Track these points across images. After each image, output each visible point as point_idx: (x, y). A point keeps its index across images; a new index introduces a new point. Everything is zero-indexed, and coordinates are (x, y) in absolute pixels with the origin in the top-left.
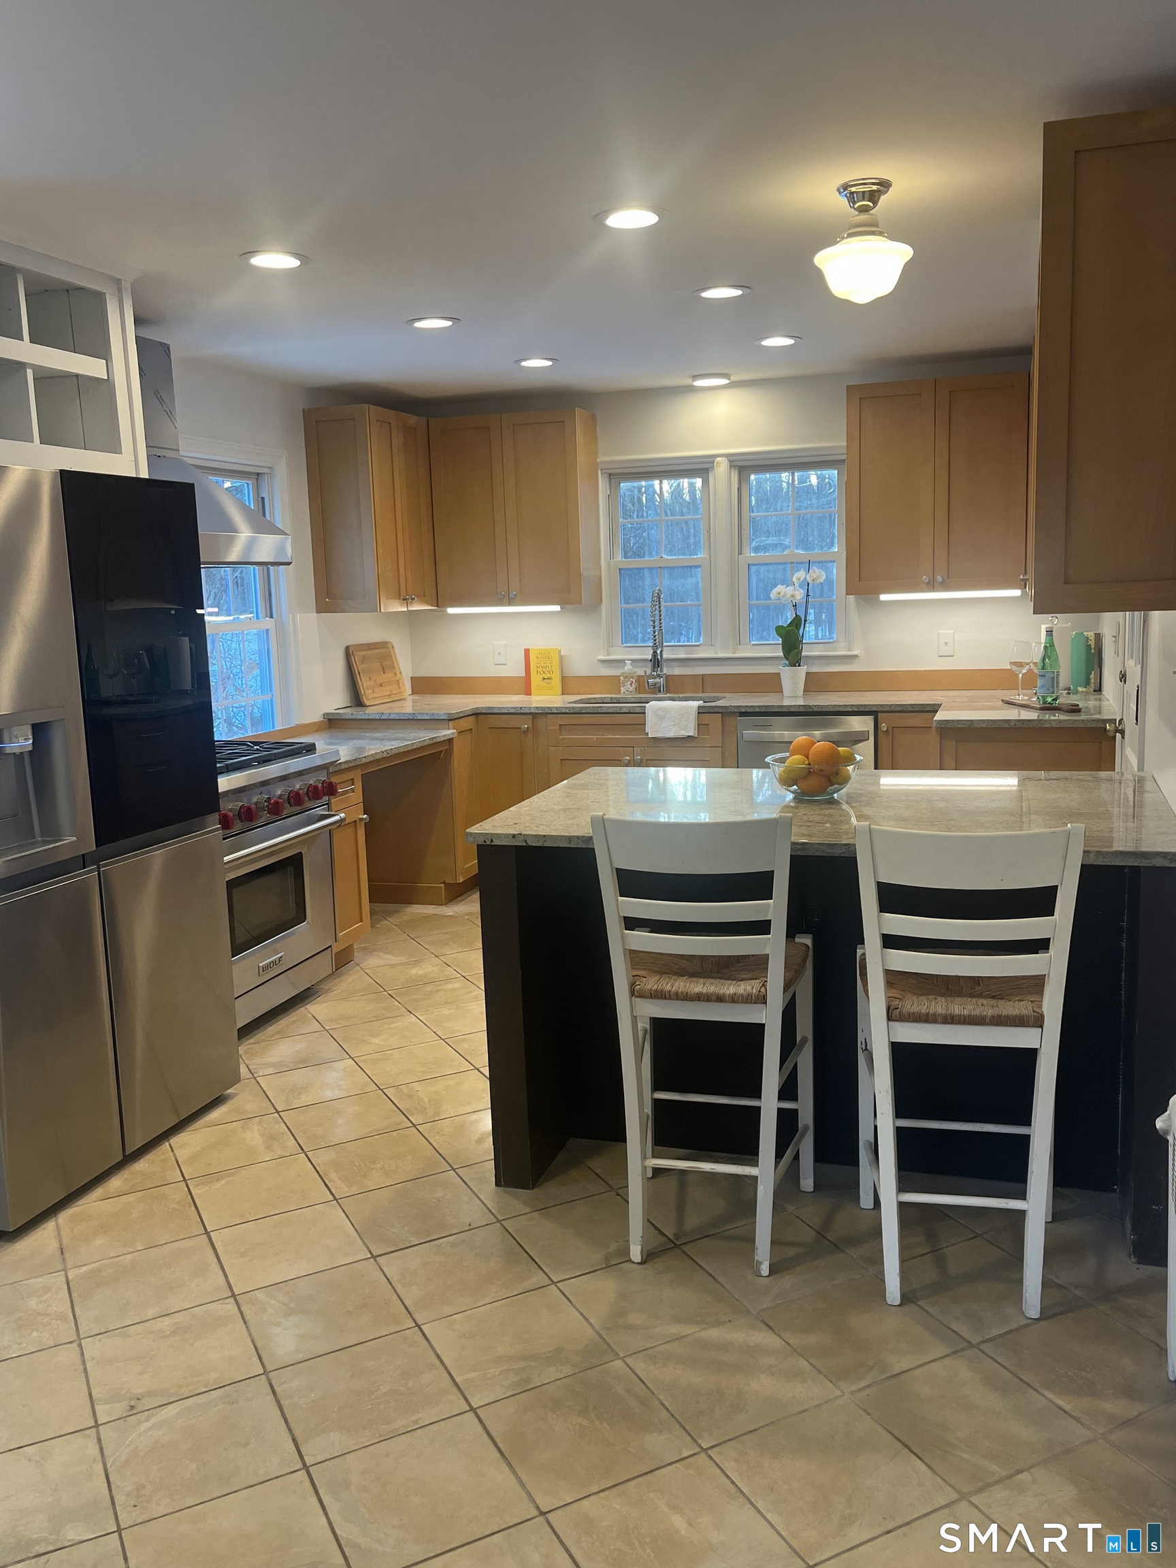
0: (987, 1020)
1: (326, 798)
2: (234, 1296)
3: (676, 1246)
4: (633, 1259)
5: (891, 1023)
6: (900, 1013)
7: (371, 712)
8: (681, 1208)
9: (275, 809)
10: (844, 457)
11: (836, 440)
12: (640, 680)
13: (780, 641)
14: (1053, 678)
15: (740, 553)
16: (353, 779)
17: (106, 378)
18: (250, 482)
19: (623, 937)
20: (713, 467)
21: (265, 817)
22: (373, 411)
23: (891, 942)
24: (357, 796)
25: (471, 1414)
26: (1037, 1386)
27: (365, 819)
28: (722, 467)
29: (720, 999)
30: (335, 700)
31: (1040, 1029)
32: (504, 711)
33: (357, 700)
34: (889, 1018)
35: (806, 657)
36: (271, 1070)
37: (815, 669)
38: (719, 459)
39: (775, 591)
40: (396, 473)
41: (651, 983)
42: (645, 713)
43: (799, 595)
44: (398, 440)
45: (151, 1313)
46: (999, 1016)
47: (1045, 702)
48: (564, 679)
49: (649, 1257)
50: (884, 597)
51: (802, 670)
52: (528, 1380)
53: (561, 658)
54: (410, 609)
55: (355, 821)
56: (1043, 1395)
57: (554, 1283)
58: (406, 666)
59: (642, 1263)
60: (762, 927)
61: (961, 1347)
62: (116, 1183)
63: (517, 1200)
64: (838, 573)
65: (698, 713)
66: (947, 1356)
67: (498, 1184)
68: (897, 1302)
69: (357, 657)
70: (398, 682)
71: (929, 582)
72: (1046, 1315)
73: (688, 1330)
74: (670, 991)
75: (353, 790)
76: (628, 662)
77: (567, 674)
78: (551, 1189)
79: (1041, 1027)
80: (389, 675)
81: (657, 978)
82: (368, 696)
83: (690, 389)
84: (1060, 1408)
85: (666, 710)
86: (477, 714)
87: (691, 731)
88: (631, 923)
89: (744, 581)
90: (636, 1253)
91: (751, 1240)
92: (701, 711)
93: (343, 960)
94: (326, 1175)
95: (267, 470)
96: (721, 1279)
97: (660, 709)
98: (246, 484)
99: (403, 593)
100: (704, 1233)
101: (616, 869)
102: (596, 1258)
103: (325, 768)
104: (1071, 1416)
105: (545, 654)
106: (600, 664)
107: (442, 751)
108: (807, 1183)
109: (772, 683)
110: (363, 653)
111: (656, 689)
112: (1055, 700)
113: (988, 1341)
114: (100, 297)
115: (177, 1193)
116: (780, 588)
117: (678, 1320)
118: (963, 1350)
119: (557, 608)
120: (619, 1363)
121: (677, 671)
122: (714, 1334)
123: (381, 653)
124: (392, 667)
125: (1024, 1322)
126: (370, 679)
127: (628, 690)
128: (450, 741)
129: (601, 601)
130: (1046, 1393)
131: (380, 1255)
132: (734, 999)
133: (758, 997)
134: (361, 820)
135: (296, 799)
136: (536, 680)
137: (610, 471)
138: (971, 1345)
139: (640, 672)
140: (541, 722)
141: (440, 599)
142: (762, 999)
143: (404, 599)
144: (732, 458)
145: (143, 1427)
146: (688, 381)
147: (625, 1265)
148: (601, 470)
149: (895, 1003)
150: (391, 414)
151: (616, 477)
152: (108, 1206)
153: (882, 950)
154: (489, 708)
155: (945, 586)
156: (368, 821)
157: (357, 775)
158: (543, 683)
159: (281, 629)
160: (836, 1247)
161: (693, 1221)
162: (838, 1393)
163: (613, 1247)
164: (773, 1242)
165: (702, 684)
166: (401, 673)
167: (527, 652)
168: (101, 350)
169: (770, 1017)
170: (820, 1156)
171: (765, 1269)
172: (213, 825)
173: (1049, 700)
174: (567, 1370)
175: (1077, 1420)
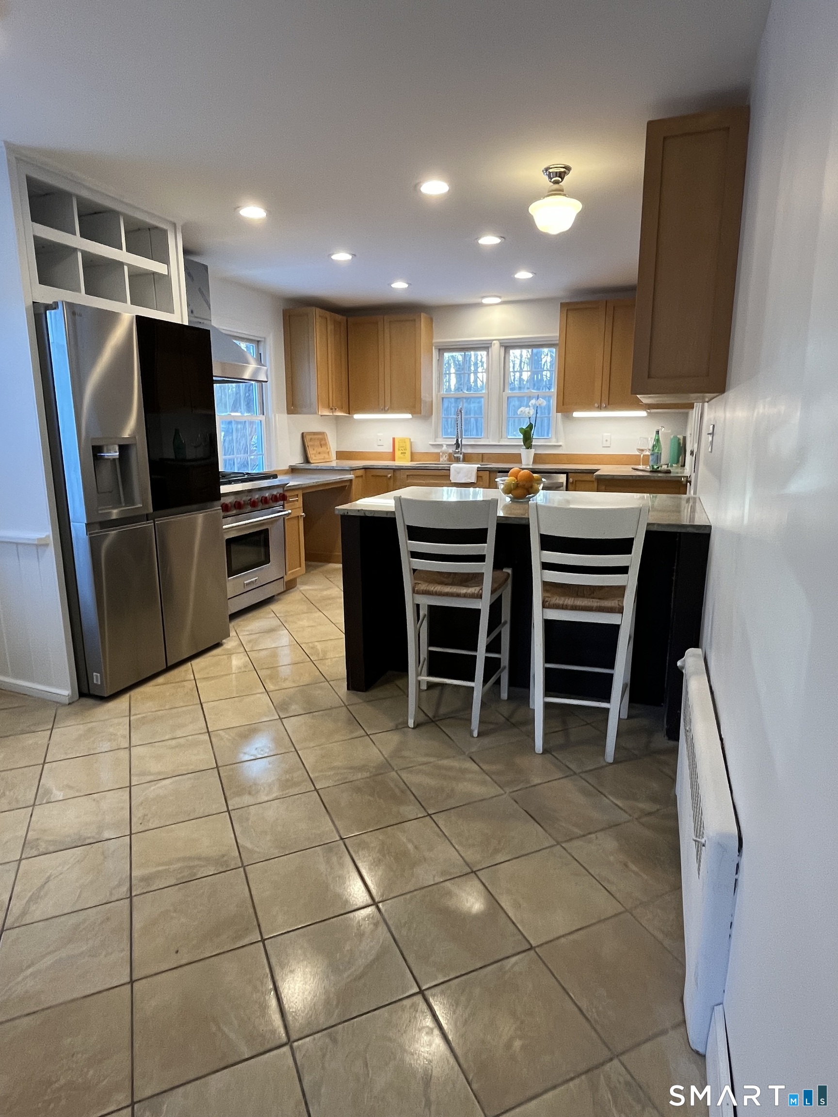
0: (594, 609)
1: (282, 502)
2: (208, 732)
3: (433, 721)
4: (410, 726)
5: (545, 610)
6: (549, 604)
7: (312, 466)
8: (438, 705)
9: (254, 504)
10: (557, 342)
11: (554, 333)
12: (450, 455)
13: (522, 436)
14: (658, 456)
15: (504, 391)
16: (297, 495)
17: (167, 274)
18: (254, 345)
19: (410, 562)
20: (491, 346)
21: (249, 508)
22: (318, 311)
23: (546, 566)
24: (300, 503)
25: (315, 792)
26: (606, 794)
27: (303, 515)
28: (496, 346)
29: (458, 595)
30: (296, 460)
31: (621, 615)
32: (379, 467)
33: (307, 460)
34: (544, 607)
35: (535, 445)
36: (247, 633)
37: (539, 452)
38: (494, 342)
39: (520, 410)
40: (329, 345)
41: (423, 587)
42: (450, 470)
43: (532, 412)
44: (330, 327)
45: (167, 737)
46: (600, 607)
47: (653, 468)
48: (412, 454)
49: (417, 726)
50: (576, 414)
51: (532, 451)
52: (346, 778)
53: (411, 443)
54: (334, 414)
55: (298, 516)
56: (608, 799)
57: (367, 735)
58: (333, 446)
59: (413, 728)
60: (481, 558)
61: (570, 774)
62: (161, 680)
63: (357, 698)
64: (554, 402)
65: (478, 471)
66: (562, 778)
67: (348, 689)
68: (541, 752)
69: (307, 438)
70: (328, 452)
71: (598, 407)
72: (616, 761)
73: (432, 759)
74: (433, 591)
75: (297, 500)
76: (445, 446)
77: (414, 451)
78: (375, 693)
79: (622, 613)
80: (324, 449)
81: (427, 585)
82: (313, 458)
83: (480, 305)
84: (616, 805)
85: (461, 469)
86: (366, 469)
87: (473, 480)
88: (415, 555)
89: (505, 405)
90: (411, 723)
91: (470, 720)
92: (479, 469)
93: (290, 586)
94: (264, 680)
95: (263, 339)
96: (453, 738)
97: (458, 468)
98: (252, 347)
99: (331, 406)
100: (447, 717)
101: (407, 526)
102: (391, 725)
103: (281, 487)
104: (622, 809)
105: (403, 440)
106: (431, 446)
107: (346, 486)
108: (504, 695)
109: (517, 458)
110: (310, 437)
111: (457, 460)
112: (658, 468)
113: (586, 772)
114: (164, 232)
115: (190, 685)
116: (522, 409)
117: (427, 755)
118: (571, 775)
119: (409, 416)
120: (393, 774)
121: (469, 451)
122: (445, 762)
123: (320, 439)
124: (326, 444)
125: (604, 764)
126: (314, 450)
127: (444, 459)
128: (351, 481)
129: (432, 414)
130: (611, 798)
131: (284, 718)
132: (465, 596)
133: (477, 595)
134: (301, 516)
135: (265, 501)
136: (398, 453)
137: (440, 348)
138: (575, 773)
139: (450, 451)
140: (398, 473)
141: (350, 410)
142: (479, 596)
143: (331, 409)
144: (501, 341)
145: (152, 788)
146: (478, 300)
147: (406, 729)
148: (435, 346)
149: (547, 599)
150: (328, 314)
151: (442, 350)
152: (157, 689)
153: (541, 571)
154: (372, 466)
155: (606, 408)
156: (305, 516)
157: (300, 493)
158: (402, 456)
159: (268, 421)
160: (514, 725)
161: (443, 710)
162: (502, 792)
163: (401, 720)
164: (480, 722)
165: (482, 457)
166: (330, 448)
167: (394, 439)
168: (165, 260)
169: (484, 606)
170: (511, 683)
171: (475, 734)
172: (217, 507)
173: (655, 467)
174: (366, 774)
175: (625, 811)
